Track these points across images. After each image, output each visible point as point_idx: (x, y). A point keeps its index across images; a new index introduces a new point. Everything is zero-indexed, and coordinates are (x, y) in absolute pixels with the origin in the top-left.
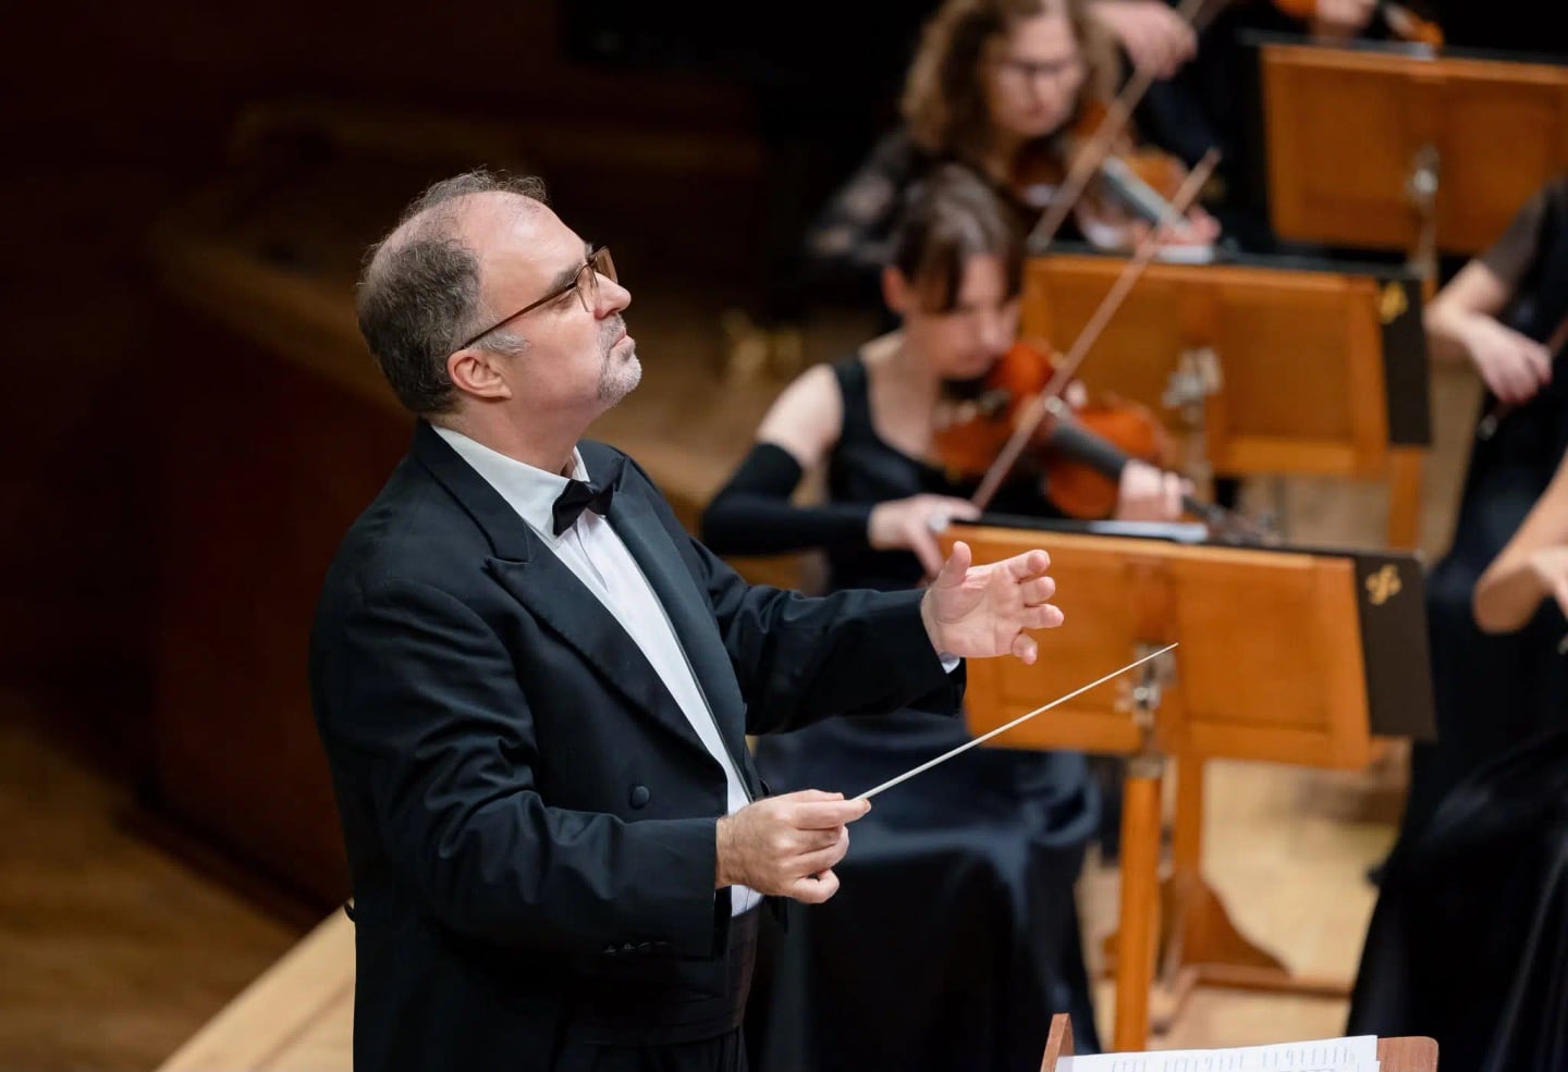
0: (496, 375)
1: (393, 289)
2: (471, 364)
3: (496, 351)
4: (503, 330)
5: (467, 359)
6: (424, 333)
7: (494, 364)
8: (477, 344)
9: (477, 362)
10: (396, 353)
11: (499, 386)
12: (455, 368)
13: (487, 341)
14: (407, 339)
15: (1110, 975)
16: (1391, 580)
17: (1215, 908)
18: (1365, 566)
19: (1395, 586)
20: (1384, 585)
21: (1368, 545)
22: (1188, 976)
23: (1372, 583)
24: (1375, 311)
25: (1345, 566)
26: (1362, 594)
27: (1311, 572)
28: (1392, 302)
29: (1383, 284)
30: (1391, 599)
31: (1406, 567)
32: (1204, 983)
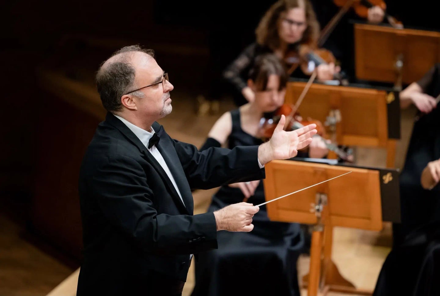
0: (134, 103)
1: (110, 74)
2: (128, 99)
3: (136, 96)
4: (139, 91)
5: (127, 98)
6: (116, 88)
7: (134, 100)
8: (131, 94)
9: (129, 99)
10: (107, 93)
11: (134, 106)
12: (123, 99)
13: (134, 93)
14: (111, 89)
15: (305, 287)
16: (390, 176)
17: (335, 268)
18: (383, 173)
19: (391, 179)
20: (388, 178)
21: (383, 167)
22: (327, 288)
23: (384, 178)
24: (386, 100)
25: (377, 173)
26: (381, 180)
27: (367, 174)
28: (391, 98)
29: (388, 93)
30: (390, 182)
31: (394, 173)
32: (331, 290)
